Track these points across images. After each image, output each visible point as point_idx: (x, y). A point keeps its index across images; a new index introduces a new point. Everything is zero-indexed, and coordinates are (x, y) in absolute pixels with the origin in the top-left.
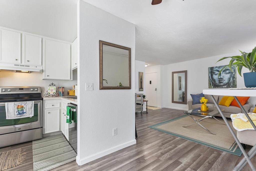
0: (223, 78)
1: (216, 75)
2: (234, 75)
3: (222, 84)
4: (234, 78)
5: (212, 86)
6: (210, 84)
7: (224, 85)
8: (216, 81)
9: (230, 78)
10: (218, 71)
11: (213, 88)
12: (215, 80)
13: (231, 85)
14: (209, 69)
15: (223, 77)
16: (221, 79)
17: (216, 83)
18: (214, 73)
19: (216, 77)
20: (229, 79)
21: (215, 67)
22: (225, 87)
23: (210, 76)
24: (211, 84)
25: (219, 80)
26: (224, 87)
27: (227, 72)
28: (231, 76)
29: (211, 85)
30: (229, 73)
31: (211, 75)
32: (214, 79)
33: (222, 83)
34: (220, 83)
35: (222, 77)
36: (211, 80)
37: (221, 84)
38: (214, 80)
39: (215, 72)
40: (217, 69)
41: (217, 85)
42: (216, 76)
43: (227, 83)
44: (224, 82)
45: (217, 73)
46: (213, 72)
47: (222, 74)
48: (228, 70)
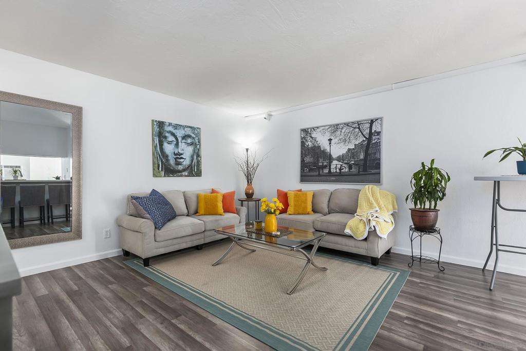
0: (182, 154)
1: (170, 143)
2: (199, 150)
3: (180, 168)
4: (198, 156)
5: (162, 170)
6: (157, 165)
7: (184, 170)
8: (169, 158)
9: (194, 155)
10: (173, 134)
11: (165, 176)
12: (167, 156)
13: (194, 170)
14: (153, 124)
15: (182, 152)
16: (179, 156)
17: (170, 165)
18: (166, 137)
19: (169, 149)
20: (192, 157)
21: (167, 124)
22: (186, 174)
23: (158, 144)
24: (160, 166)
25: (175, 157)
26: (183, 173)
27: (189, 141)
28: (194, 151)
29: (160, 169)
30: (192, 144)
31: (159, 140)
32: (165, 153)
33: (181, 164)
34: (178, 164)
35: (180, 152)
36: (159, 156)
37: (180, 166)
38: (165, 156)
39: (167, 135)
40: (170, 129)
41: (172, 168)
42: (169, 145)
43: (189, 167)
44: (184, 163)
45: (171, 138)
46: (163, 135)
47: (180, 144)
48: (189, 136)
